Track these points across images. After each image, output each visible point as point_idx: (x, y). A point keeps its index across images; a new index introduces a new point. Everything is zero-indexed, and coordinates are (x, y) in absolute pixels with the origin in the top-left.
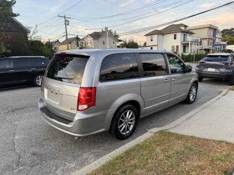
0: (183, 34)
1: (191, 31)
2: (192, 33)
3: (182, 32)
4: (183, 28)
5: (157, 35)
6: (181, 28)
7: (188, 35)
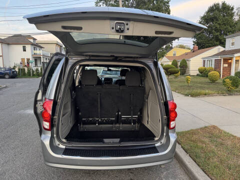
0: (33, 47)
1: (40, 44)
2: (41, 47)
3: (32, 44)
4: (32, 41)
6: (29, 40)
7: (38, 48)
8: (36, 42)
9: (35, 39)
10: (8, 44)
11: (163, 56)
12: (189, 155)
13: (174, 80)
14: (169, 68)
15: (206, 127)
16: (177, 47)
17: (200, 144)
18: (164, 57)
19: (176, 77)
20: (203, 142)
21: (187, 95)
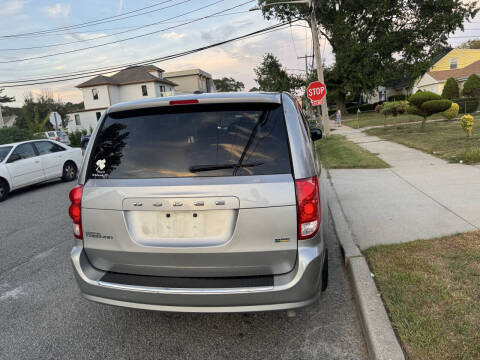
0: (159, 85)
1: (170, 80)
2: (173, 85)
3: (157, 81)
4: (156, 74)
5: (106, 87)
6: (152, 73)
7: (167, 88)
8: (164, 75)
9: (160, 71)
10: (119, 85)
11: (423, 73)
12: (381, 296)
13: (442, 125)
14: (424, 100)
15: (458, 235)
16: (464, 46)
17: (418, 273)
18: (426, 75)
19: (450, 118)
20: (428, 269)
21: (454, 161)
